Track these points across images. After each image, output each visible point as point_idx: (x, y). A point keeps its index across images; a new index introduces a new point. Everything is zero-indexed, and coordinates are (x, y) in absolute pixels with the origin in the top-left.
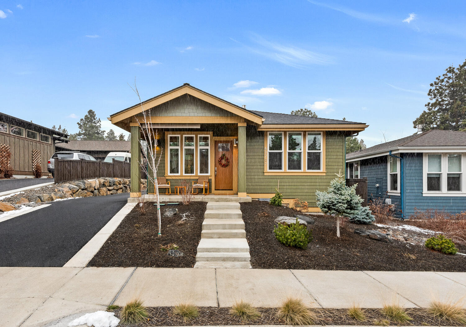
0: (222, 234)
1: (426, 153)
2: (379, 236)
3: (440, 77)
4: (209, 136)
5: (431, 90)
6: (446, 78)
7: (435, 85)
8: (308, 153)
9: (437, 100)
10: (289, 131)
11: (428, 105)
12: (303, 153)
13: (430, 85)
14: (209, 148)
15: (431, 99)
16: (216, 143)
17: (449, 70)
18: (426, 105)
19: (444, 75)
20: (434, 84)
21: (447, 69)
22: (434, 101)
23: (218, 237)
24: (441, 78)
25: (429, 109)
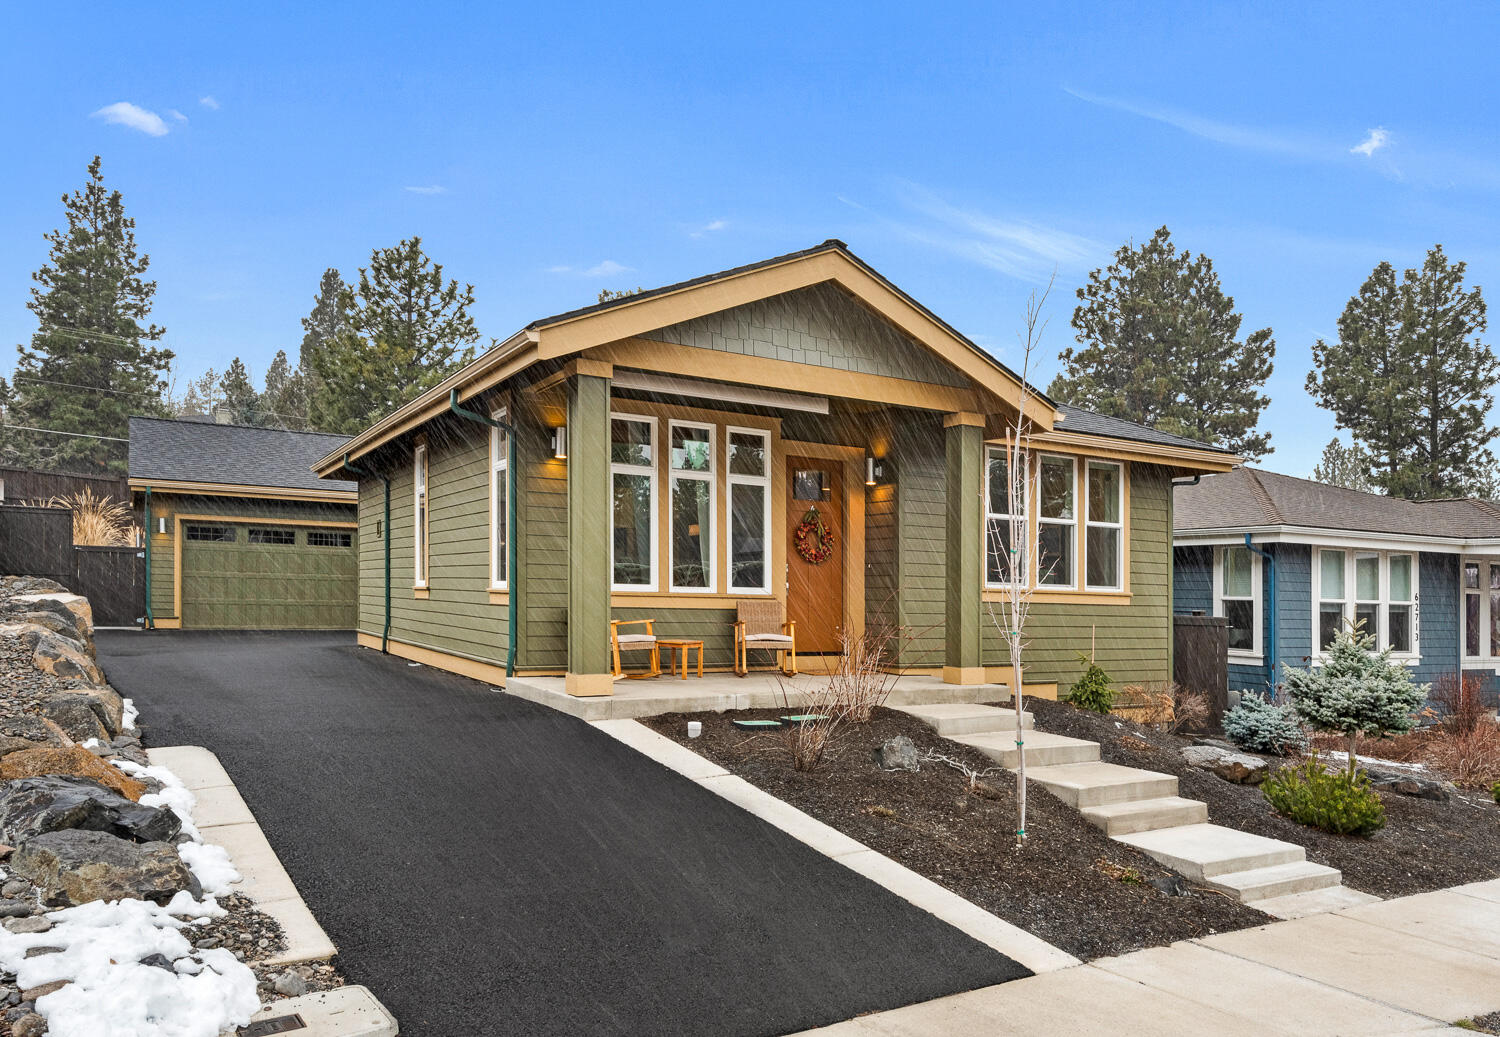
0: (1155, 816)
1: (1319, 546)
2: (1419, 785)
3: (1099, 271)
4: (766, 434)
5: (1079, 309)
6: (1115, 278)
7: (1090, 297)
8: (1090, 529)
9: (1095, 345)
10: (1042, 451)
11: (1068, 356)
12: (1076, 528)
13: (1076, 294)
14: (765, 482)
15: (1079, 340)
16: (793, 465)
17: (1122, 255)
18: (1061, 357)
19: (1110, 269)
20: (1086, 292)
21: (1118, 252)
22: (1086, 345)
23: (1148, 826)
24: (1104, 276)
25: (1072, 371)
